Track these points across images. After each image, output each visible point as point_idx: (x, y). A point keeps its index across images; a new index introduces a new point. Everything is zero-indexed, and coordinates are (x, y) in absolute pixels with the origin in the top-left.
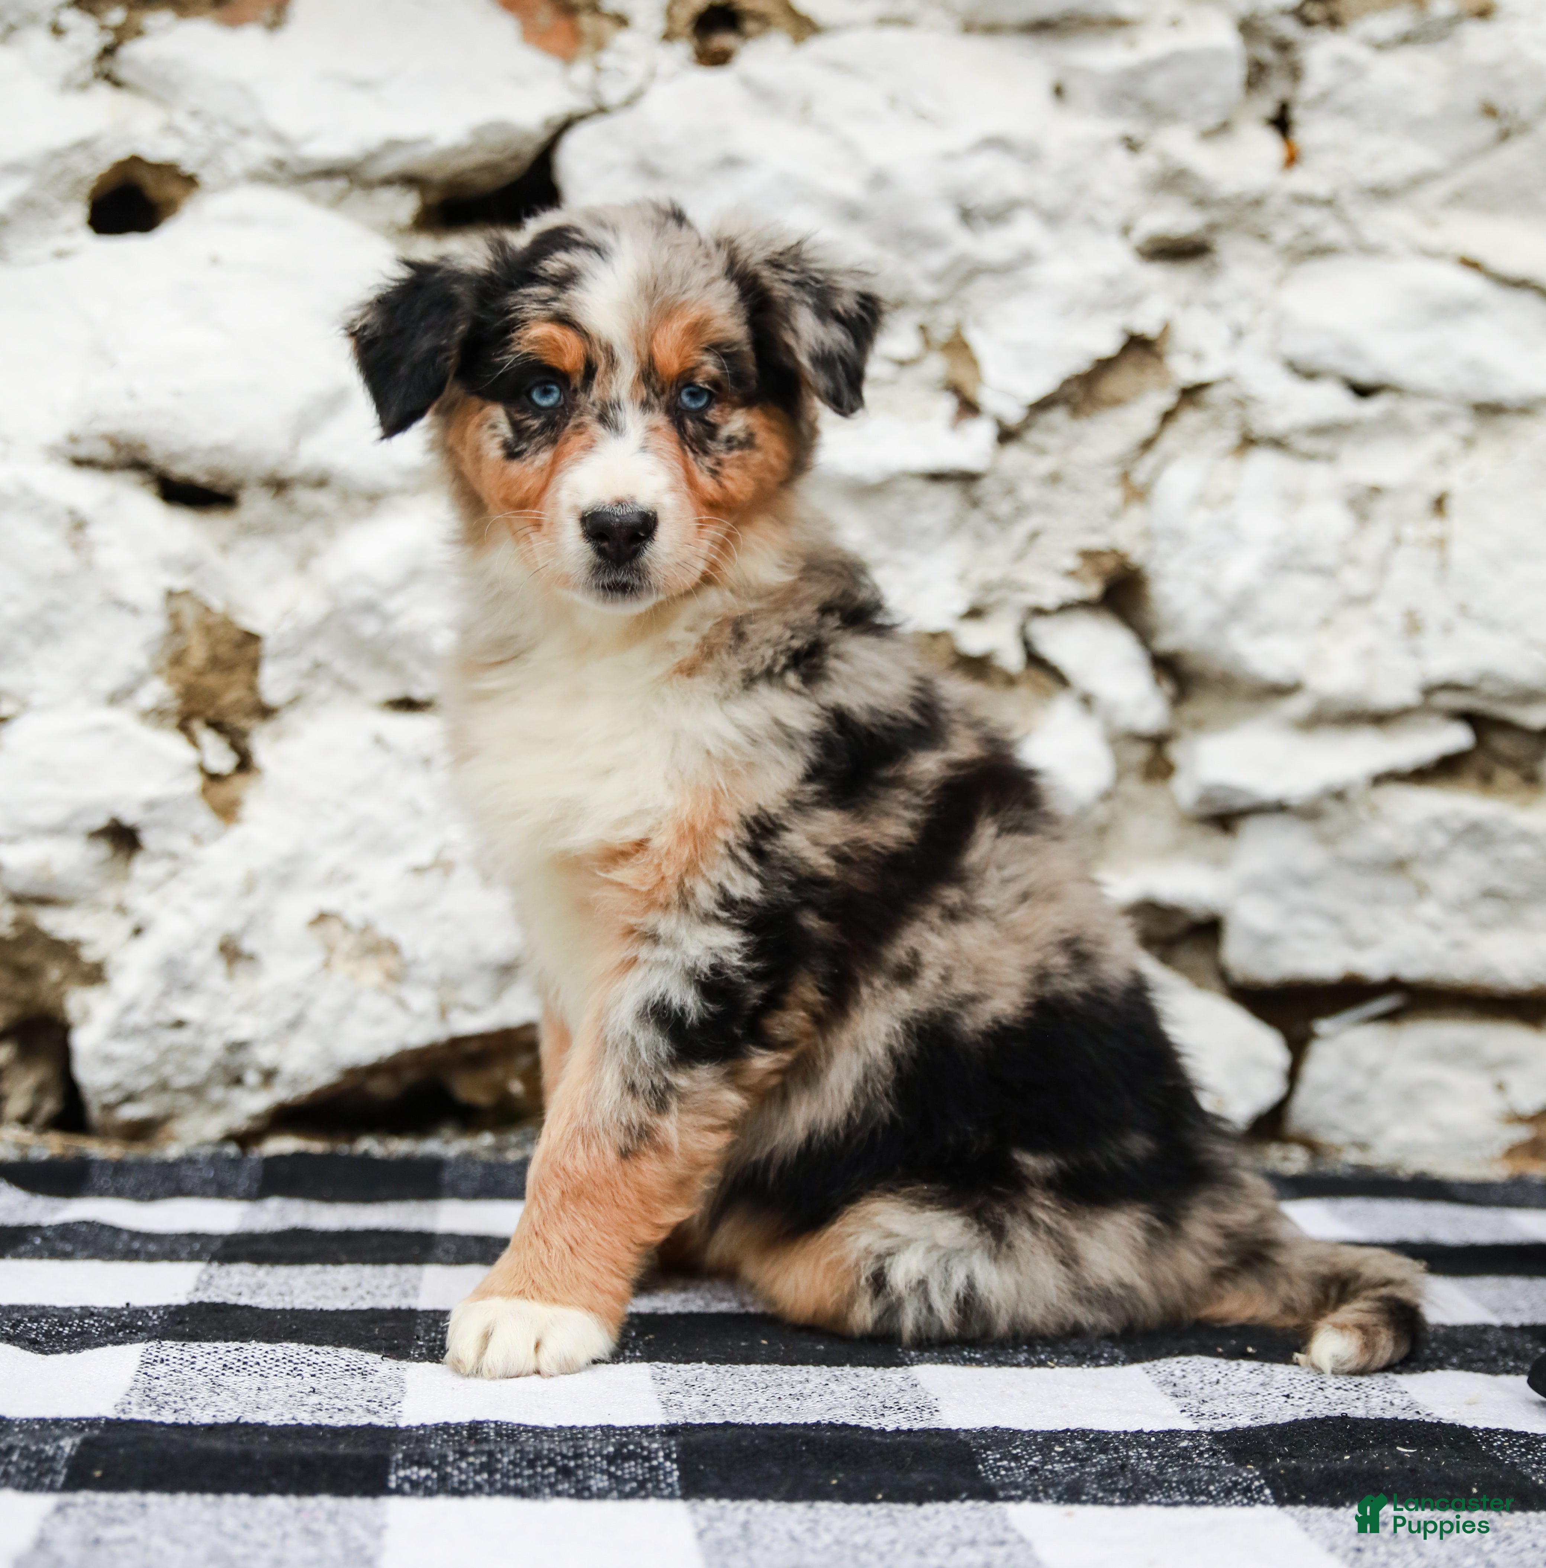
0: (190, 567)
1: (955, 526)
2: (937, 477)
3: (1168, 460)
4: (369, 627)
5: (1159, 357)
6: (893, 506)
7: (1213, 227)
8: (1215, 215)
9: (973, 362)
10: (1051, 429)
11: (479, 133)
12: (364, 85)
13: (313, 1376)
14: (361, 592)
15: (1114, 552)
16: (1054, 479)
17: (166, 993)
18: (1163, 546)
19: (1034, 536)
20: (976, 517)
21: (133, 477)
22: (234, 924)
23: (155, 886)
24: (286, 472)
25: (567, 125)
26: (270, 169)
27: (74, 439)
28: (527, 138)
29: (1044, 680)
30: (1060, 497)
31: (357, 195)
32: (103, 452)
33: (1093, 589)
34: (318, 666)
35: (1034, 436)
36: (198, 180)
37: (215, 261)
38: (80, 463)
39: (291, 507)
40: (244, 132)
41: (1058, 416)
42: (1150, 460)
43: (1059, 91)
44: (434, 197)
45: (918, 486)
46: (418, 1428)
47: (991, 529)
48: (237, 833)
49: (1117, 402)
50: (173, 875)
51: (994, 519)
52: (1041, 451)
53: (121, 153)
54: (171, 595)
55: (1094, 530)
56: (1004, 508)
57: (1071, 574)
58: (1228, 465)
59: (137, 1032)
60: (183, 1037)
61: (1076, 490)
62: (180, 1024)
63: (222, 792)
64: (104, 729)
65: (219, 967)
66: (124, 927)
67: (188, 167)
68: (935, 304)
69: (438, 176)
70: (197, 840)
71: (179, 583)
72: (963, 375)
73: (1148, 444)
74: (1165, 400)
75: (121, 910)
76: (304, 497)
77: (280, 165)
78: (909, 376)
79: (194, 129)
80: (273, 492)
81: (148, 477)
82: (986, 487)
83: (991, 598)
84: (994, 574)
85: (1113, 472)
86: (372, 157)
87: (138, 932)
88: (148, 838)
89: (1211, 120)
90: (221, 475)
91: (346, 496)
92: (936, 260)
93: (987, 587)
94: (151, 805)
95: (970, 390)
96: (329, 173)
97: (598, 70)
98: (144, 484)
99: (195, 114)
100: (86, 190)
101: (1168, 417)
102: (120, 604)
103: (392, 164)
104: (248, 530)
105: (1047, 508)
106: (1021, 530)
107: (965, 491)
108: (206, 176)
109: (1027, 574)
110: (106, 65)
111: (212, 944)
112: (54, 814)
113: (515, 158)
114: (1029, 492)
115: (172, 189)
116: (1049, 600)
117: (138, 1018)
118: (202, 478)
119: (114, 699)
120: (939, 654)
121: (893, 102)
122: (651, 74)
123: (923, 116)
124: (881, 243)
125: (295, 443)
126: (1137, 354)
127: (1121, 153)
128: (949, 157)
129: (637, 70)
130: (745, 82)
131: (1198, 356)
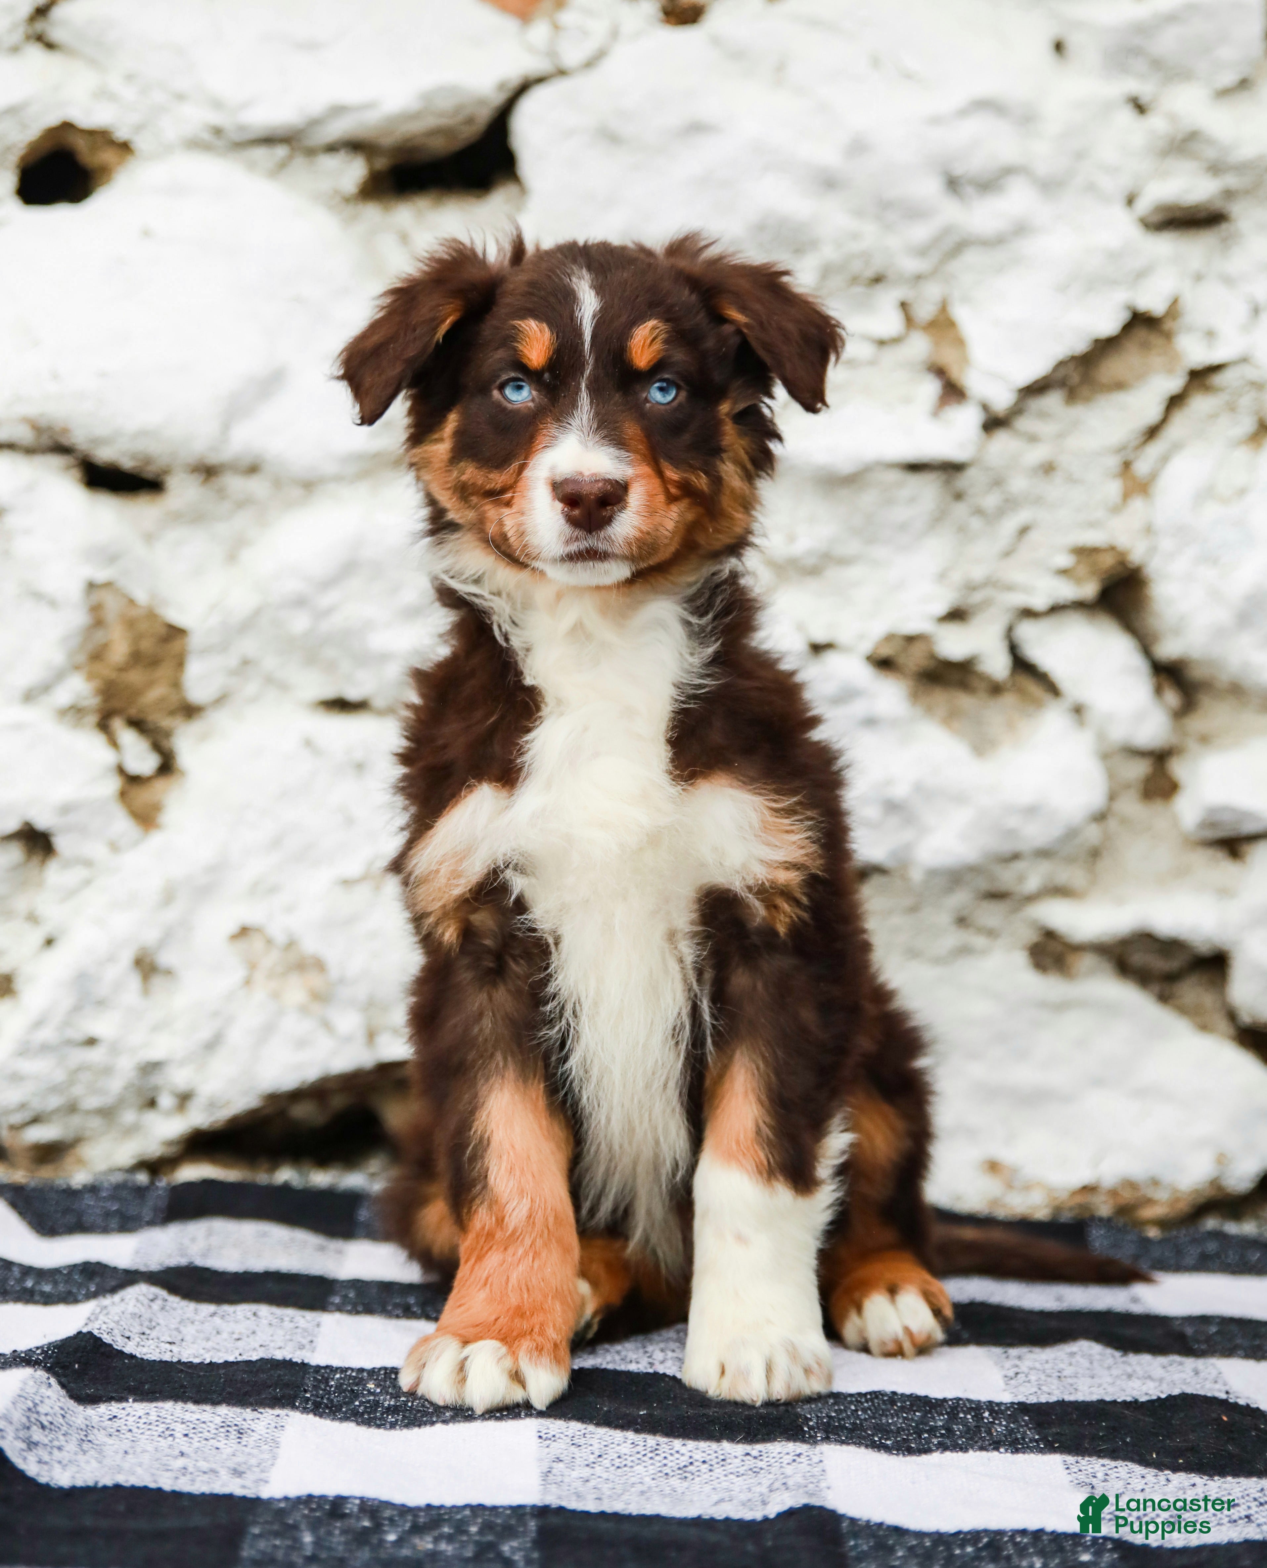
0: (112, 558)
1: (938, 519)
2: (915, 468)
3: (1177, 447)
4: (300, 623)
5: (1168, 336)
6: (868, 499)
7: (1229, 194)
8: (1231, 181)
9: (960, 342)
10: (1043, 415)
11: (427, 97)
12: (311, 46)
13: (186, 1435)
14: (291, 586)
15: (1113, 548)
16: (1048, 469)
17: (78, 1009)
18: (1166, 544)
19: (1024, 531)
20: (960, 510)
21: (56, 461)
22: (150, 936)
23: (71, 893)
24: (213, 459)
25: (523, 88)
26: (206, 136)
28: (481, 102)
29: (1033, 688)
30: (1054, 489)
31: (299, 161)
32: (24, 434)
33: (1089, 590)
34: (246, 663)
35: (1023, 423)
36: (132, 146)
37: (146, 233)
39: (221, 493)
40: (180, 97)
41: (1053, 401)
42: (1155, 449)
43: (1059, 47)
44: (382, 163)
45: (896, 476)
46: (279, 1500)
47: (976, 523)
48: (156, 839)
49: (1119, 386)
50: (87, 882)
51: (979, 512)
52: (1033, 439)
53: (53, 119)
54: (91, 586)
55: (1093, 525)
56: (991, 501)
57: (1064, 572)
58: (1242, 454)
59: (45, 1049)
60: (95, 1055)
61: (1072, 480)
62: (91, 1042)
63: (143, 796)
64: (18, 727)
65: (134, 981)
66: (36, 937)
67: (121, 134)
68: (918, 278)
69: (387, 141)
70: (114, 847)
71: (101, 575)
72: (948, 357)
73: (1152, 432)
74: (1174, 384)
75: (33, 918)
76: (235, 483)
77: (218, 131)
78: (891, 355)
79: (129, 93)
80: (202, 478)
81: (72, 462)
82: (970, 479)
83: (975, 599)
84: (978, 573)
85: (1113, 462)
86: (315, 123)
87: (50, 942)
88: (62, 843)
89: (1229, 78)
90: (148, 460)
91: (278, 483)
92: (921, 232)
93: (971, 587)
94: (66, 809)
95: (955, 373)
96: (269, 140)
97: (556, 27)
98: (68, 468)
99: (130, 78)
100: (13, 159)
101: (1175, 402)
102: (38, 596)
103: (337, 129)
104: (176, 518)
105: (1038, 501)
106: (1011, 524)
107: (947, 482)
108: (141, 143)
109: (1014, 573)
110: (39, 26)
111: (126, 958)
113: (470, 121)
114: (1018, 484)
115: (107, 156)
116: (1039, 602)
117: (45, 1034)
118: (127, 464)
119: (30, 696)
120: (915, 659)
121: (876, 62)
122: (615, 34)
123: (908, 76)
124: (859, 213)
125: (226, 427)
126: (1141, 333)
127: (1127, 115)
128: (936, 121)
129: (599, 29)
130: (716, 41)
131: (1210, 335)
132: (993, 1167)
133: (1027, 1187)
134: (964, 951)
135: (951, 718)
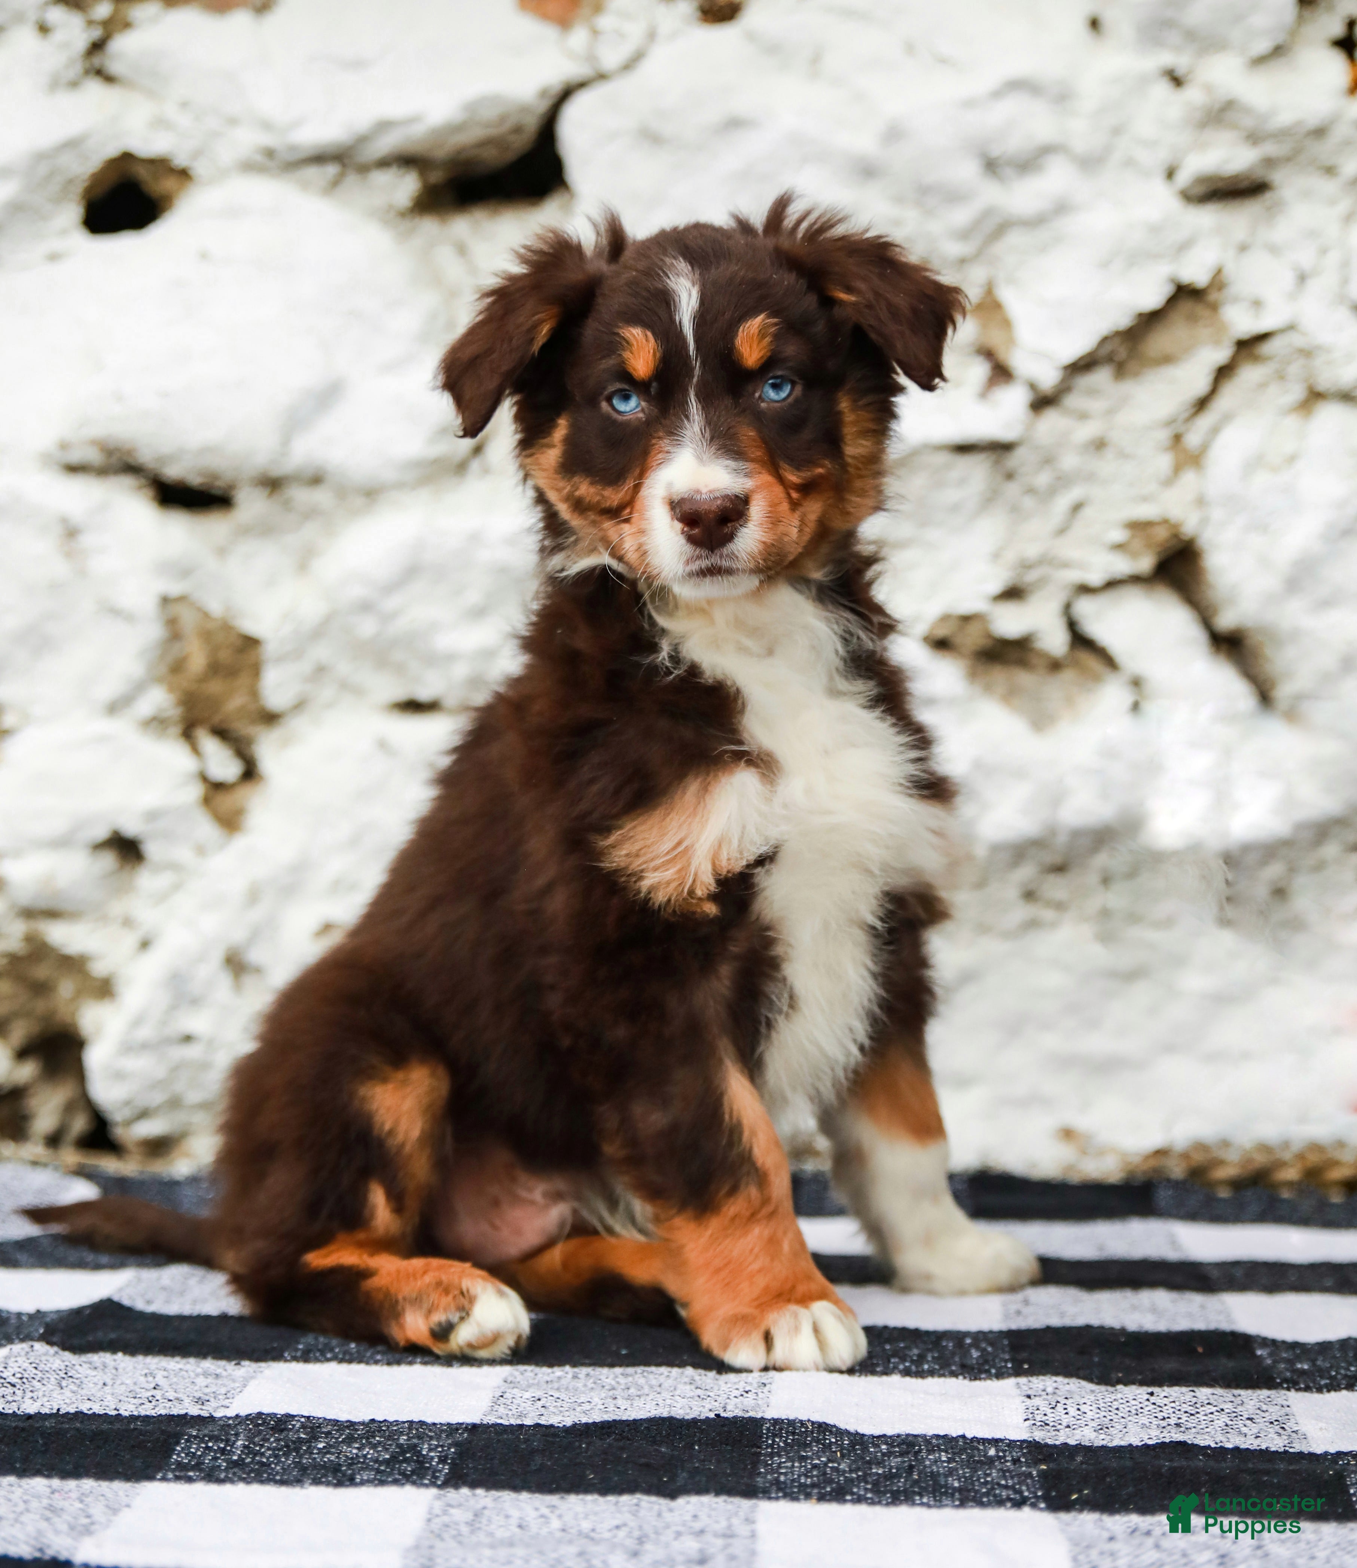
0: (185, 572)
1: (990, 499)
2: (964, 449)
3: (1227, 418)
4: (367, 627)
5: (1214, 307)
7: (1269, 162)
8: (1270, 149)
9: (1006, 324)
10: (1093, 392)
11: (472, 107)
12: (357, 65)
14: (357, 592)
15: (1165, 521)
16: (1099, 445)
17: (174, 1007)
18: (1217, 514)
19: (1077, 508)
20: (1012, 489)
21: (128, 481)
22: (237, 935)
23: (161, 898)
24: (276, 472)
25: (566, 94)
26: (259, 158)
27: (64, 446)
28: (524, 109)
29: (1092, 663)
30: (1106, 465)
31: (352, 179)
32: (94, 456)
33: (1145, 564)
34: (320, 669)
35: (1072, 401)
36: (191, 173)
37: (204, 256)
38: (74, 469)
39: (287, 505)
40: (233, 121)
41: (1101, 377)
42: (1205, 421)
43: (1095, 24)
44: (436, 177)
45: (944, 458)
47: (1028, 502)
48: (240, 843)
49: (1167, 359)
50: (177, 887)
51: (1031, 491)
52: (1083, 416)
53: (112, 150)
54: (165, 601)
55: (1145, 499)
56: (1043, 479)
57: (1119, 547)
58: (1292, 422)
59: (144, 1047)
60: (192, 1052)
61: (1123, 455)
62: (188, 1039)
63: (225, 802)
64: (102, 739)
65: (225, 980)
66: (131, 940)
67: (180, 160)
69: (441, 153)
70: (201, 851)
71: (175, 589)
72: (995, 339)
73: (1202, 404)
74: (1222, 355)
75: (128, 922)
76: (301, 495)
77: (270, 153)
79: (184, 121)
80: (267, 492)
81: (143, 481)
82: (1020, 458)
83: (1031, 577)
84: (1032, 551)
85: (1163, 436)
86: (363, 140)
87: (145, 944)
88: (152, 849)
89: (1263, 46)
90: (215, 476)
91: (343, 492)
92: (961, 216)
93: (1026, 566)
94: (152, 816)
95: (1003, 355)
96: (319, 158)
97: (595, 33)
98: (140, 488)
99: (184, 105)
101: (1223, 373)
102: (115, 612)
103: (386, 144)
104: (245, 531)
105: (1090, 477)
106: (1063, 503)
107: (997, 462)
108: (200, 169)
109: (1067, 549)
110: (96, 61)
111: (217, 957)
112: (57, 826)
113: (518, 130)
114: (1069, 461)
115: (168, 184)
116: (1095, 578)
117: (145, 1033)
118: (195, 480)
119: (114, 708)
120: (972, 639)
121: (910, 48)
122: (652, 35)
123: (943, 61)
124: (899, 200)
125: (286, 441)
126: (1186, 306)
127: (1163, 88)
128: (969, 104)
129: (635, 32)
130: (751, 36)
131: (1257, 304)
132: (1068, 1134)
133: (1101, 1152)
134: (1032, 925)
135: (1010, 696)
